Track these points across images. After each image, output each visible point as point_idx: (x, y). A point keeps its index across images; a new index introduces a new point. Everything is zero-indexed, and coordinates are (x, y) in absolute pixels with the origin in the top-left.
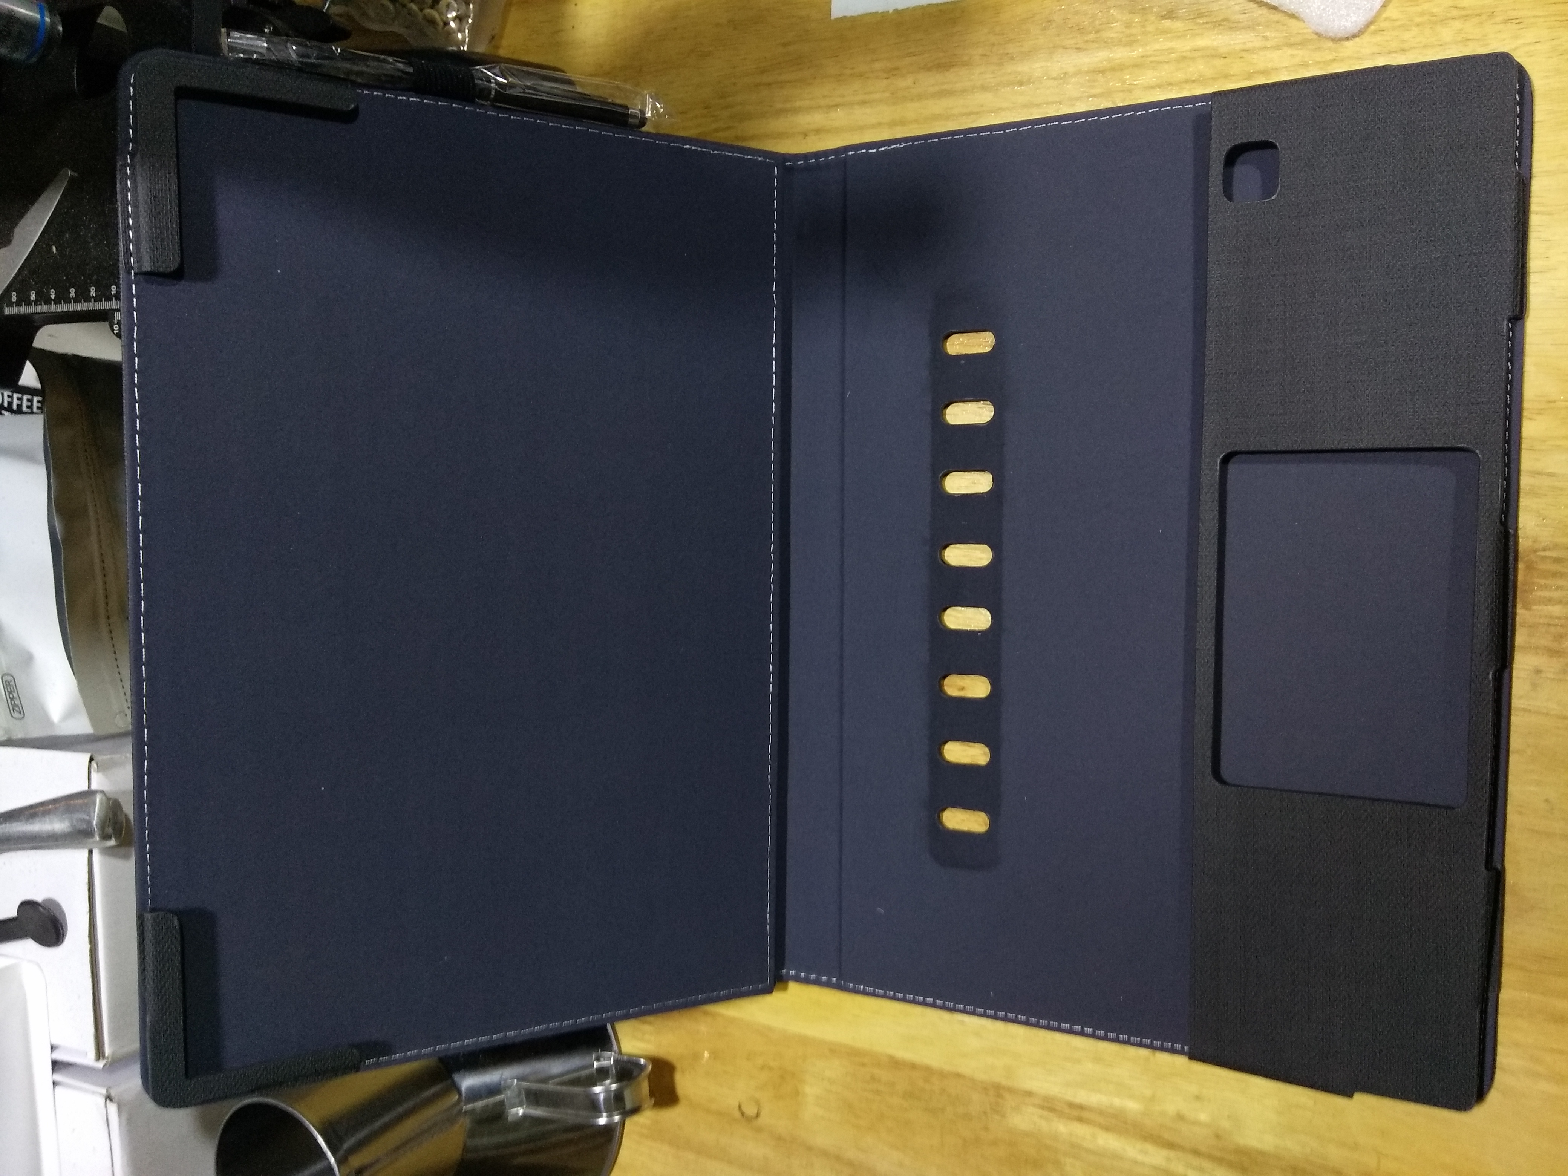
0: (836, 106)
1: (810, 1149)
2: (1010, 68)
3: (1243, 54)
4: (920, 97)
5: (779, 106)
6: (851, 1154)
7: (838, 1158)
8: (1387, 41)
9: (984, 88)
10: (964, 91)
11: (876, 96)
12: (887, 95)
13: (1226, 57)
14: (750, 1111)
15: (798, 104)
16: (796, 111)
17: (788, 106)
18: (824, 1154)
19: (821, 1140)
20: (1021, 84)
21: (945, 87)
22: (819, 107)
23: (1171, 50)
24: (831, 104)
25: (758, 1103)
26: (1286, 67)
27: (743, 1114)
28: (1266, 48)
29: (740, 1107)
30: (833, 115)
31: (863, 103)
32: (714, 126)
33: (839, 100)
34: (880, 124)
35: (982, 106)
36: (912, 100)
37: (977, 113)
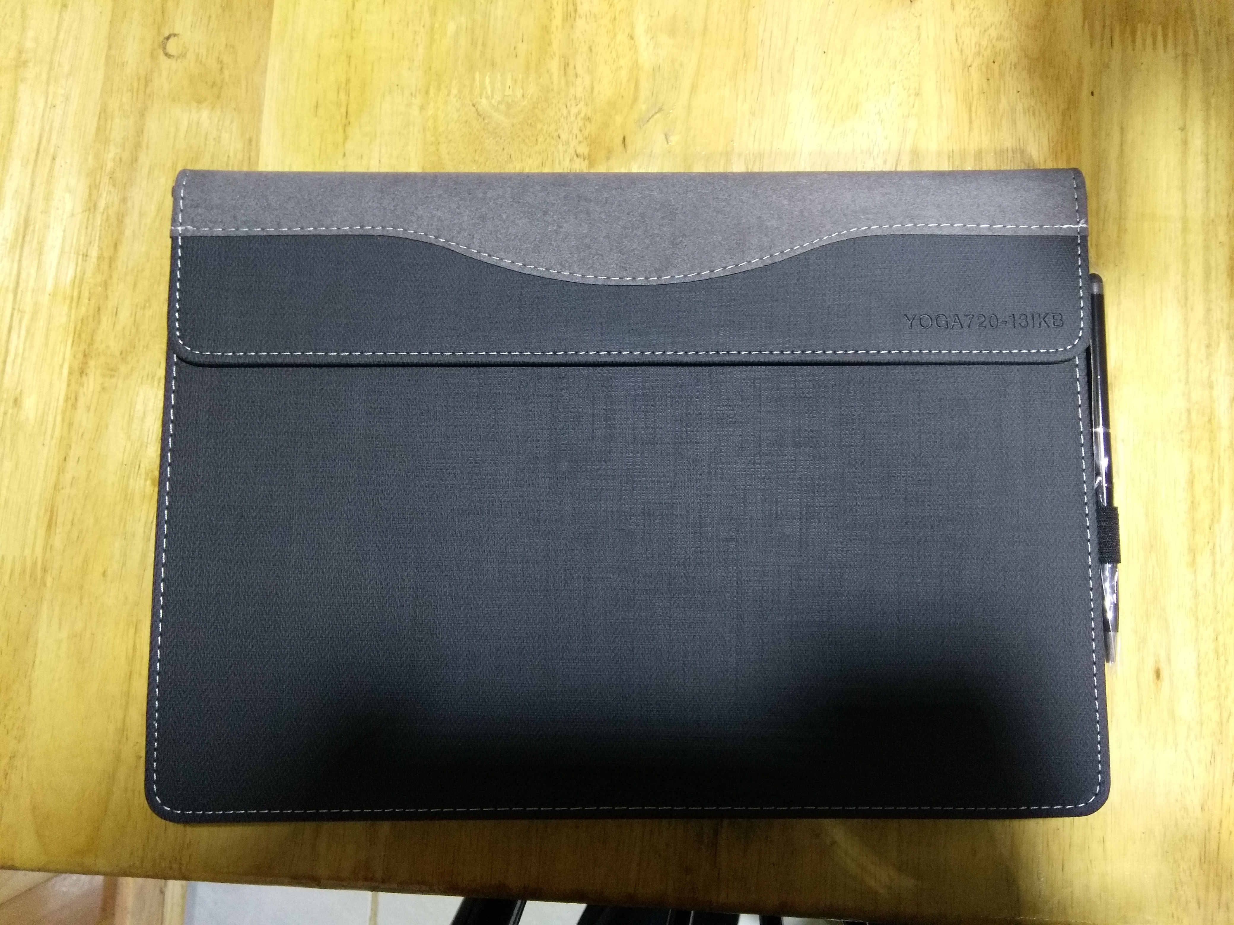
0: (1207, 162)
1: (142, 114)
2: (1224, 336)
3: (1211, 544)
4: (1207, 248)
5: (1213, 101)
6: (144, 160)
7: (137, 145)
8: (1208, 662)
9: (1208, 310)
10: (1207, 291)
11: (1212, 204)
12: (1212, 215)
13: (1210, 529)
14: (172, 46)
15: (1213, 123)
16: (1207, 121)
17: (1212, 112)
18: (140, 132)
19: (153, 126)
20: (1208, 346)
21: (1213, 273)
22: (1207, 145)
23: (1221, 481)
24: (1210, 157)
25: (182, 56)
26: (1196, 580)
27: (168, 38)
28: (1214, 563)
29: (175, 35)
30: (1200, 159)
31: (1207, 191)
32: (1201, 33)
33: (1212, 165)
34: (1185, 206)
35: (1192, 309)
36: (1205, 240)
37: (1186, 304)
